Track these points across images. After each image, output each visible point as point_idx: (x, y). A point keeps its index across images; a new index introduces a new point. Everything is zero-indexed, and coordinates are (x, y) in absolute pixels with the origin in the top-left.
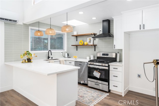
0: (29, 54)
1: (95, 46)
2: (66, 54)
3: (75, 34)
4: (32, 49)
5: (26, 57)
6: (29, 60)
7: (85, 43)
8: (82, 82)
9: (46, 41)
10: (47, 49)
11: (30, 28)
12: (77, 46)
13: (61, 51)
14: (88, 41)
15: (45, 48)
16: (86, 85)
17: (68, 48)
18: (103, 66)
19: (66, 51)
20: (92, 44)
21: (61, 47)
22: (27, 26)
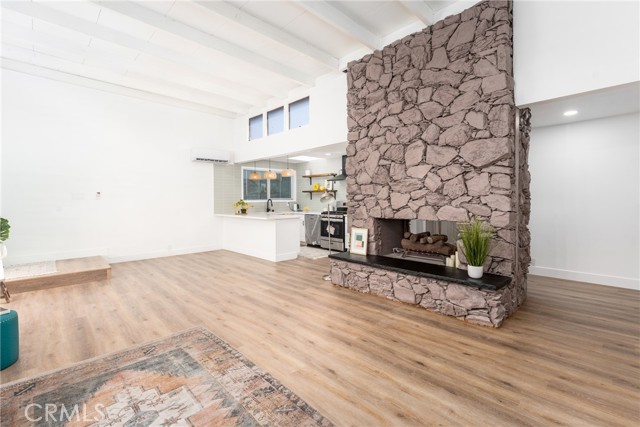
0: (243, 204)
1: (335, 192)
2: (295, 206)
3: (308, 173)
4: (245, 198)
5: (240, 207)
6: (244, 211)
7: (322, 188)
8: (314, 243)
9: (264, 185)
10: (266, 198)
11: (243, 168)
12: (311, 192)
13: (287, 201)
14: (325, 184)
15: (263, 196)
16: (318, 246)
17: (298, 196)
18: (337, 219)
19: (295, 200)
20: (330, 189)
21: (287, 195)
22: (238, 165)
